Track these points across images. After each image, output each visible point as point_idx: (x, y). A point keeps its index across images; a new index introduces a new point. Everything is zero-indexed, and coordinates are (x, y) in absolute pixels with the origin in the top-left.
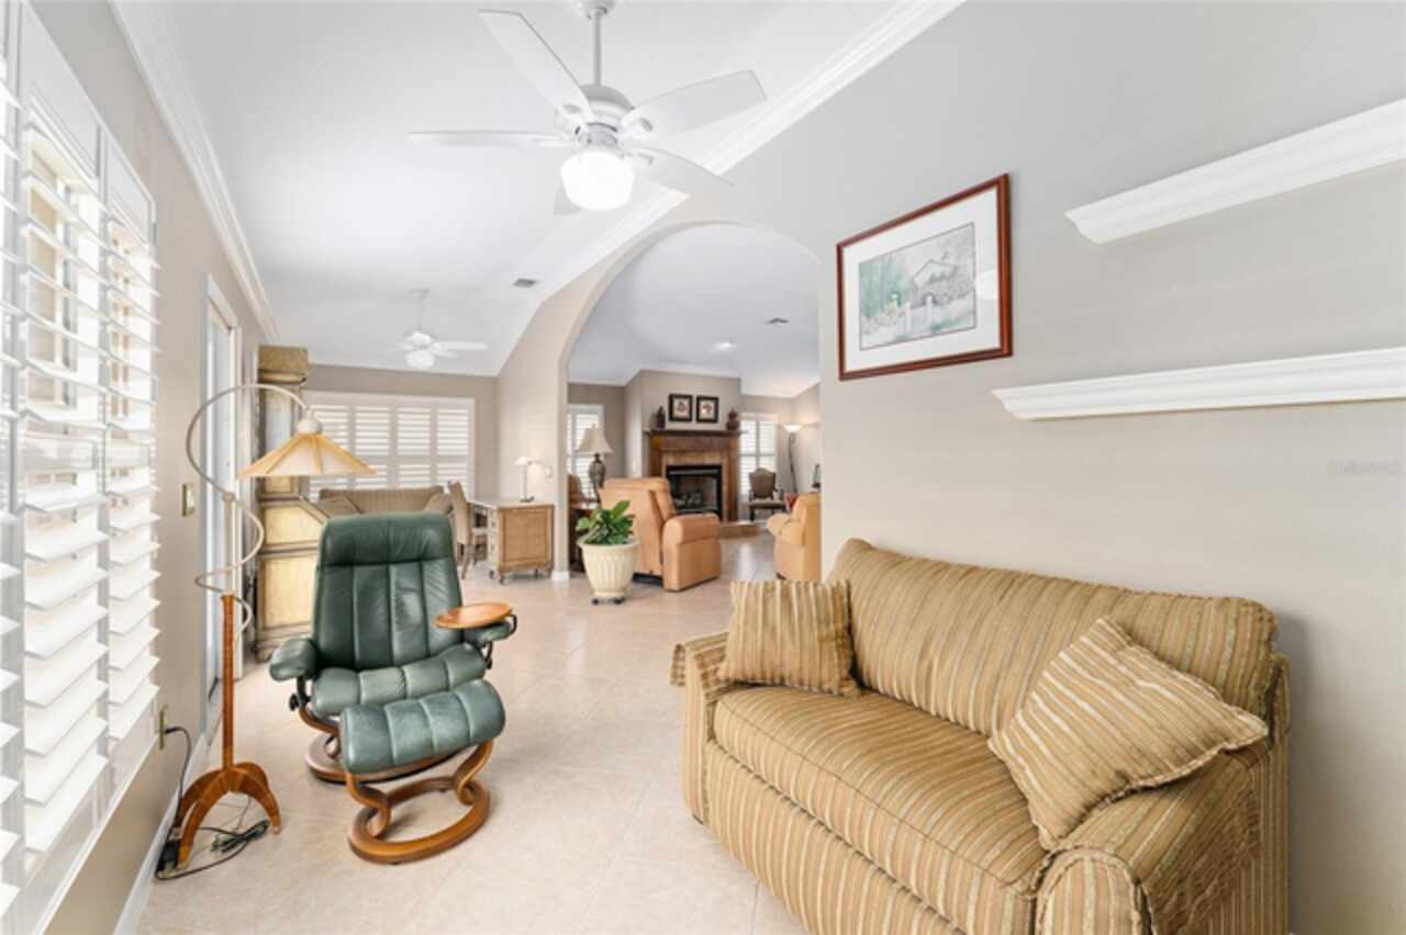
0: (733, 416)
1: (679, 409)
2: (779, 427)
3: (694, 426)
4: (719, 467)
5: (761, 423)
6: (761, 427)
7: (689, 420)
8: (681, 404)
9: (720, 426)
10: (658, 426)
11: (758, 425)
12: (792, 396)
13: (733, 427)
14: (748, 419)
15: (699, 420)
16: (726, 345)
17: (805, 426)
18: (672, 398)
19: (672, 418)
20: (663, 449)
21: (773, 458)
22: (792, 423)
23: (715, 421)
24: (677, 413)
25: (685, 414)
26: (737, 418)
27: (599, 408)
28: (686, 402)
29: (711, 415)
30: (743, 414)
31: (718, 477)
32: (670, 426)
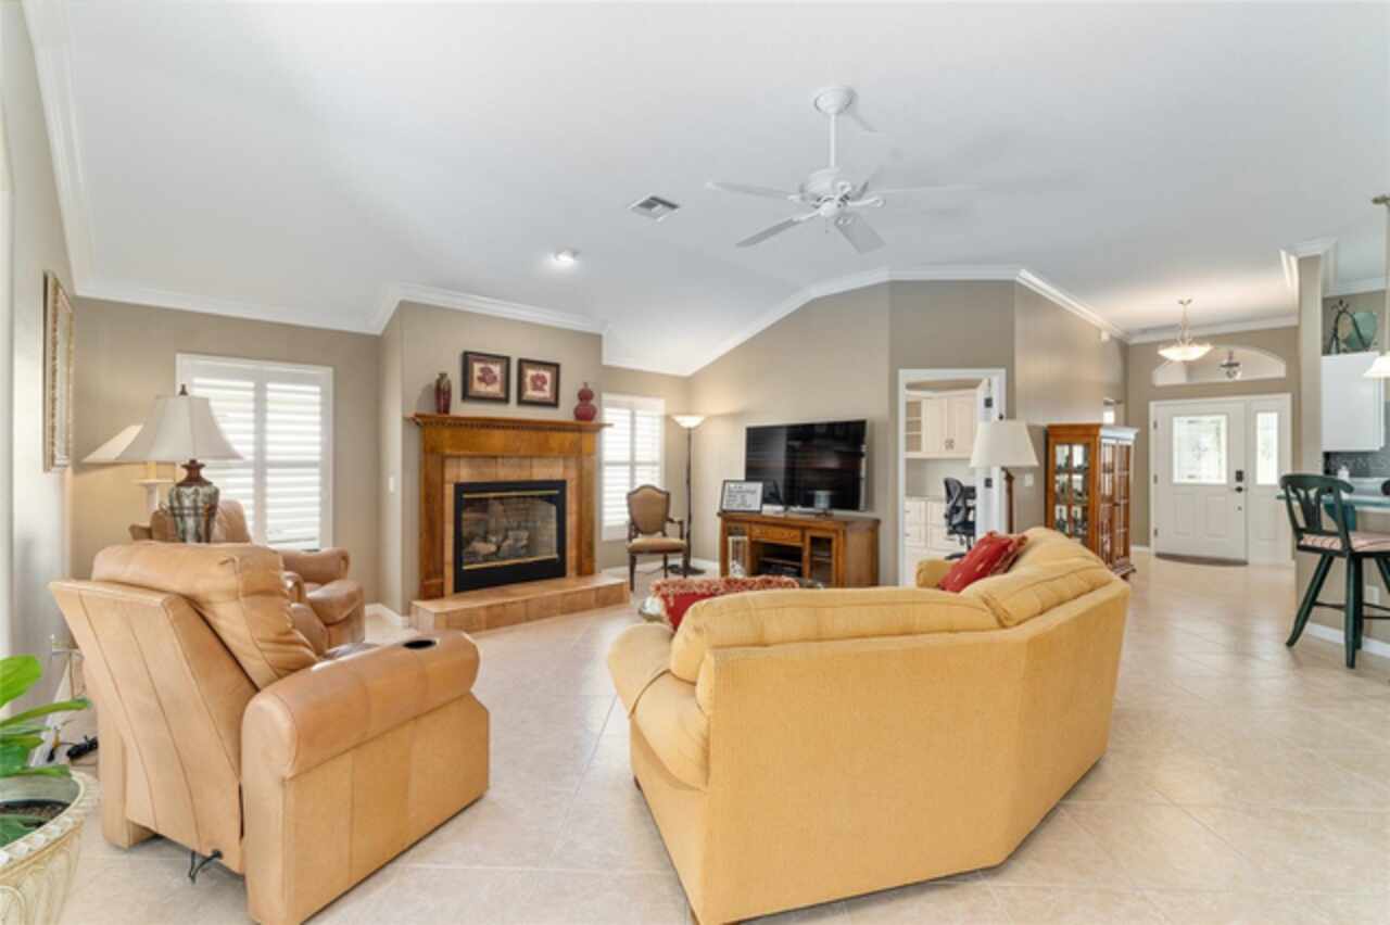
0: (585, 396)
1: (482, 379)
2: (668, 419)
3: (512, 411)
4: (561, 485)
5: (638, 412)
6: (638, 419)
7: (506, 400)
8: (485, 371)
9: (564, 413)
10: (439, 411)
11: (633, 415)
12: (688, 372)
13: (587, 417)
14: (615, 405)
15: (521, 402)
16: (565, 262)
17: (710, 418)
18: (467, 359)
19: (467, 395)
20: (448, 451)
21: (657, 468)
22: (689, 413)
23: (554, 404)
24: (479, 388)
25: (495, 389)
26: (593, 402)
27: (325, 372)
28: (497, 369)
29: (546, 393)
30: (606, 397)
31: (559, 502)
32: (460, 409)
